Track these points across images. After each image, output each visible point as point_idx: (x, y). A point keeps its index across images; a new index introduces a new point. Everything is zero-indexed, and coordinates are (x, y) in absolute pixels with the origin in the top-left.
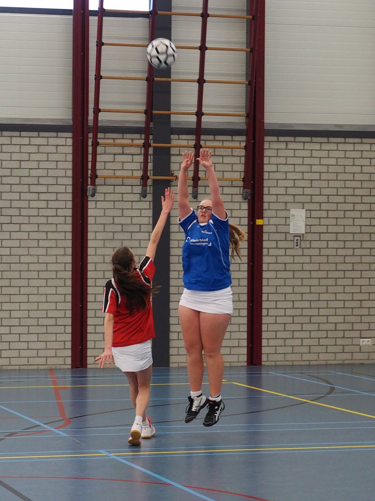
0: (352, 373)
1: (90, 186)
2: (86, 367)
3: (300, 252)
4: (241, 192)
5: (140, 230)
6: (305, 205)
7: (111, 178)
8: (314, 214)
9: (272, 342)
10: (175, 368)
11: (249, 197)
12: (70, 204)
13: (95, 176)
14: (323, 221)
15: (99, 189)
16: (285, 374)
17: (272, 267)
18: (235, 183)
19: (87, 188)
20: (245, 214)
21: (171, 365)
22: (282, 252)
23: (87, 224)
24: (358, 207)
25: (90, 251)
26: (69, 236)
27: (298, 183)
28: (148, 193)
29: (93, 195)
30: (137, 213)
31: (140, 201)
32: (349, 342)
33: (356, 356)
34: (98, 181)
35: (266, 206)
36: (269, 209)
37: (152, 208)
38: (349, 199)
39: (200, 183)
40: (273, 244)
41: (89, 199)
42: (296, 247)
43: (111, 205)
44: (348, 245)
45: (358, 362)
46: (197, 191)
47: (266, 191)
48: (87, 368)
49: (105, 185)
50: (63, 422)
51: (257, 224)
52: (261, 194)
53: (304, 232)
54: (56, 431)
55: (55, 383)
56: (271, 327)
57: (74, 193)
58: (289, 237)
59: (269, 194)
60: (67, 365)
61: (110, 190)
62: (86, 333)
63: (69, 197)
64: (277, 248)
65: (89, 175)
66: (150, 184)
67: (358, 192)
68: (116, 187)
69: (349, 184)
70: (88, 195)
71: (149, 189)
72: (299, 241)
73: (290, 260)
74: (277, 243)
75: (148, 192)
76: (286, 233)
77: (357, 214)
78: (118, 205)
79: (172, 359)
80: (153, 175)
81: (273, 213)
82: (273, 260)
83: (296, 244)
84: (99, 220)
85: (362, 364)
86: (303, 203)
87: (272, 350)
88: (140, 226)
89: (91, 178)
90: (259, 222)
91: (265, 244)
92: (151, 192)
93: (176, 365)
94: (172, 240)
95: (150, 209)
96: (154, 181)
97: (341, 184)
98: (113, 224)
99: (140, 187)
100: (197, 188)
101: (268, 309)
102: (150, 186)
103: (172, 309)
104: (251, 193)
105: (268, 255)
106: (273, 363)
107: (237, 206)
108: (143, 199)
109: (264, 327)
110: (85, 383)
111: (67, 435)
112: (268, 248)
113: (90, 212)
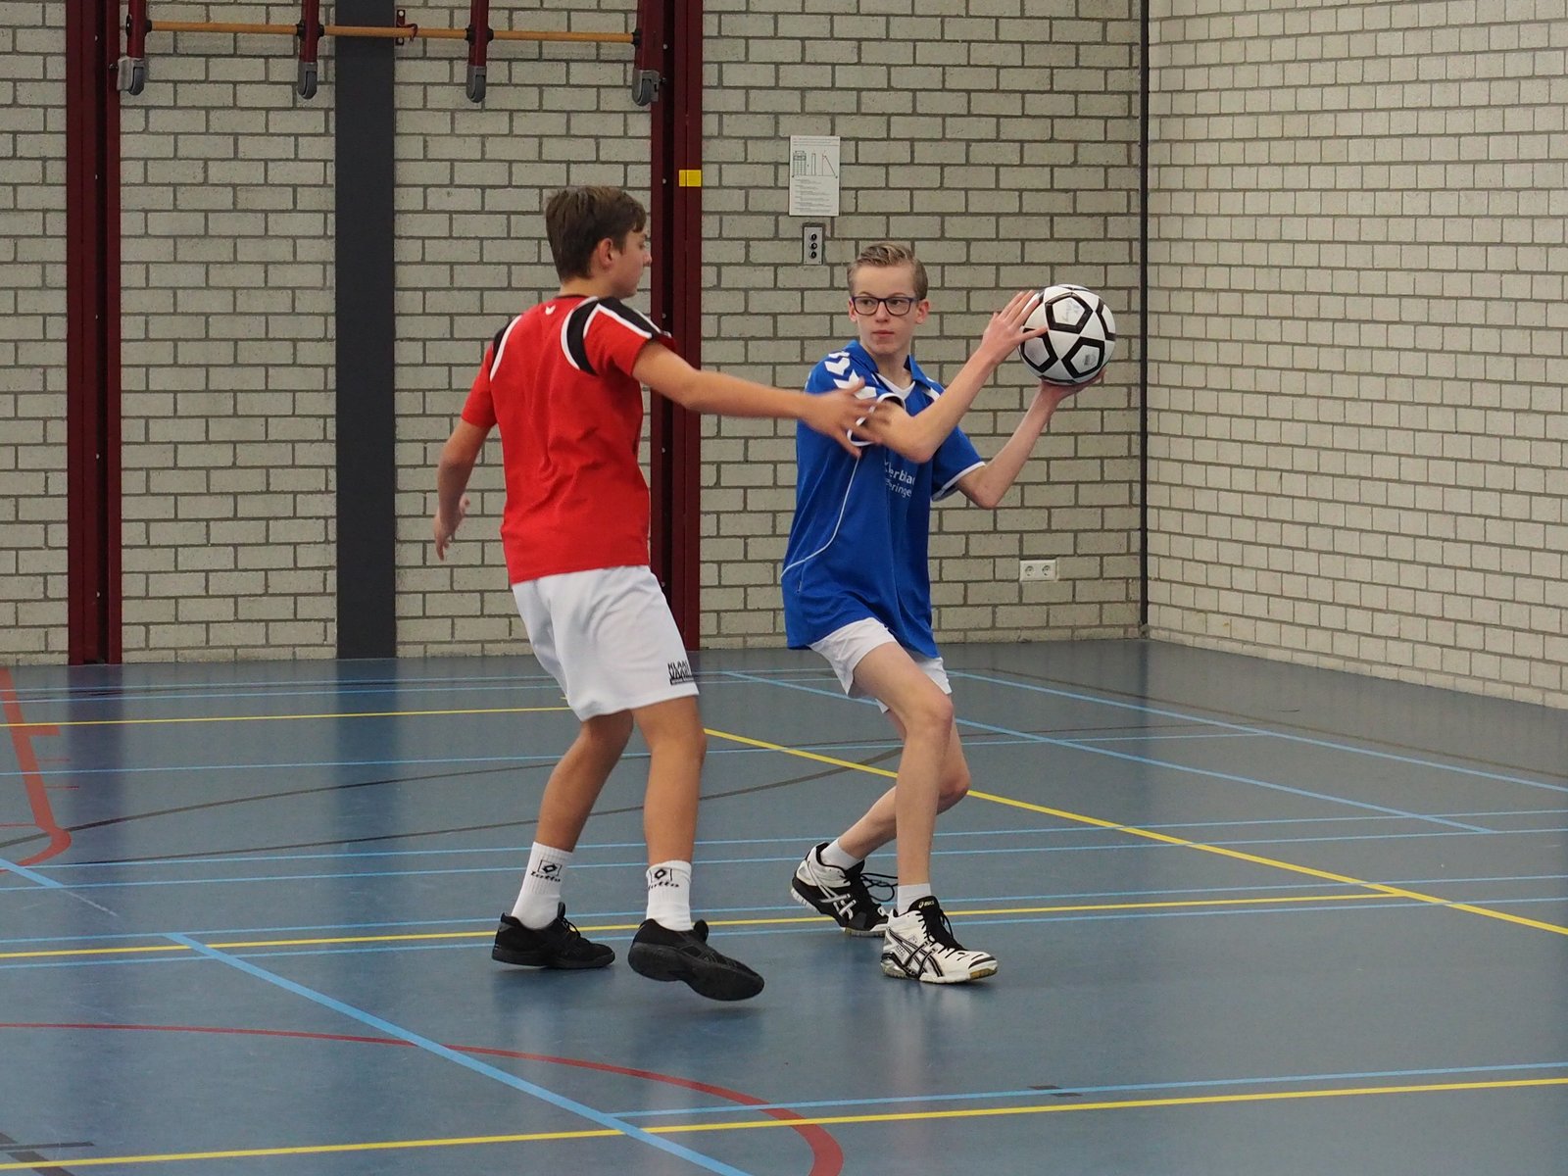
0: (994, 671)
1: (127, 58)
2: (120, 660)
3: (821, 277)
4: (630, 79)
5: (295, 203)
6: (839, 120)
7: (196, 30)
8: (868, 152)
9: (731, 574)
10: (413, 659)
11: (655, 97)
12: (58, 120)
13: (142, 26)
14: (898, 177)
15: (157, 67)
16: (774, 675)
17: (730, 326)
18: (607, 51)
19: (116, 64)
20: (643, 150)
21: (402, 651)
22: (765, 277)
23: (117, 185)
24: (1011, 129)
25: (129, 276)
26: (59, 224)
27: (817, 50)
28: (321, 83)
29: (137, 89)
30: (284, 148)
31: (294, 108)
32: (984, 570)
33: (1007, 617)
34: (153, 42)
35: (709, 125)
36: (720, 136)
37: (332, 130)
38: (982, 103)
39: (493, 48)
40: (737, 252)
41: (123, 102)
42: (808, 260)
43: (197, 121)
44: (979, 252)
45: (1013, 636)
46: (484, 77)
47: (709, 74)
48: (121, 662)
49: (176, 54)
50: (45, 843)
51: (682, 184)
52: (696, 88)
53: (835, 212)
54: (22, 871)
55: (14, 714)
56: (729, 525)
57: (73, 81)
58: (787, 228)
59: (720, 86)
60: (53, 652)
61: (195, 68)
62: (118, 547)
63: (57, 94)
64: (747, 263)
65: (123, 22)
66: (327, 54)
67: (1009, 80)
68: (213, 60)
69: (980, 53)
70: (119, 86)
71: (324, 69)
72: (819, 241)
73: (791, 301)
74: (747, 247)
75: (320, 77)
76: (777, 214)
77: (1010, 154)
78: (219, 121)
79: (406, 631)
80: (336, 25)
81: (735, 150)
82: (736, 302)
83: (808, 251)
84: (156, 173)
85: (1027, 642)
86: (833, 115)
87: (734, 600)
88: (295, 192)
89: (129, 31)
90: (688, 178)
91: (710, 252)
92: (332, 78)
93: (418, 651)
94: (401, 237)
95: (326, 133)
96: (340, 40)
97: (957, 54)
98: (205, 183)
99: (294, 63)
100: (484, 64)
101: (719, 464)
102: (327, 58)
103: (402, 467)
104: (661, 83)
105: (717, 287)
106: (738, 643)
107: (615, 124)
108: (302, 102)
109: (707, 525)
110: (116, 712)
111: (58, 885)
112: (719, 266)
113: (129, 146)
